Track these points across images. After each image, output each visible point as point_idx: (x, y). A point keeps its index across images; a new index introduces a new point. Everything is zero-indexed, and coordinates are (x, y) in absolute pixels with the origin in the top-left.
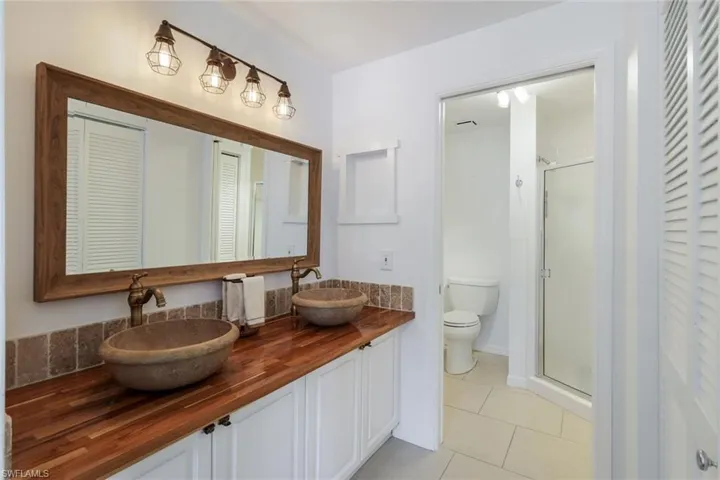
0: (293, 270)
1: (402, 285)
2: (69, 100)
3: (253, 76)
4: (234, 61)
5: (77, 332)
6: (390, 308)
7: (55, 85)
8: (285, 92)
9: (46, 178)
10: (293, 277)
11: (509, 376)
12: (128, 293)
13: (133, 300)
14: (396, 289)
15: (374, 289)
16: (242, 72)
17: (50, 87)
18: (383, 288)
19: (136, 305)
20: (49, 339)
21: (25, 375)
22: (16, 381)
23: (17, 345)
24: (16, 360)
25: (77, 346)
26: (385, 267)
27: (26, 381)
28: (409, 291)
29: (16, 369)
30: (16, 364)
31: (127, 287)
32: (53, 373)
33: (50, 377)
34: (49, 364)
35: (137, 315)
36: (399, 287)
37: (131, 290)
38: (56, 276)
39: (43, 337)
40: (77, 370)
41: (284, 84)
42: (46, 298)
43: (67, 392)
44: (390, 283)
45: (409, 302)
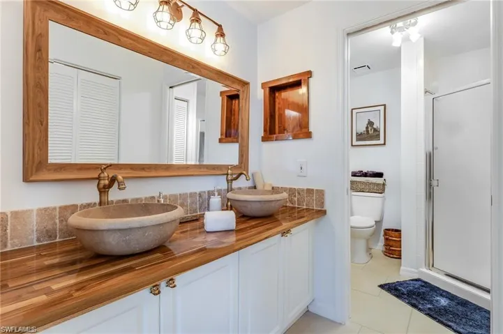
0: (227, 174)
1: (315, 188)
2: (50, 22)
3: (196, 17)
4: (180, 4)
5: (58, 210)
6: (305, 207)
7: (38, 8)
8: (221, 33)
9: (32, 83)
10: (227, 180)
11: (402, 268)
12: (98, 181)
13: (101, 186)
14: (310, 191)
15: (292, 192)
16: (187, 13)
17: (34, 10)
18: (299, 192)
19: (103, 190)
20: (35, 213)
21: (16, 241)
22: (9, 245)
23: (9, 216)
24: (9, 228)
25: (57, 221)
26: (301, 174)
27: (17, 246)
28: (321, 193)
29: (9, 235)
30: (8, 231)
31: (96, 176)
32: (38, 240)
33: (36, 244)
34: (35, 233)
35: (104, 198)
36: (313, 190)
37: (99, 178)
38: (40, 162)
39: (31, 211)
40: (58, 240)
41: (220, 26)
42: (31, 179)
43: (45, 255)
44: (305, 187)
45: (321, 202)
